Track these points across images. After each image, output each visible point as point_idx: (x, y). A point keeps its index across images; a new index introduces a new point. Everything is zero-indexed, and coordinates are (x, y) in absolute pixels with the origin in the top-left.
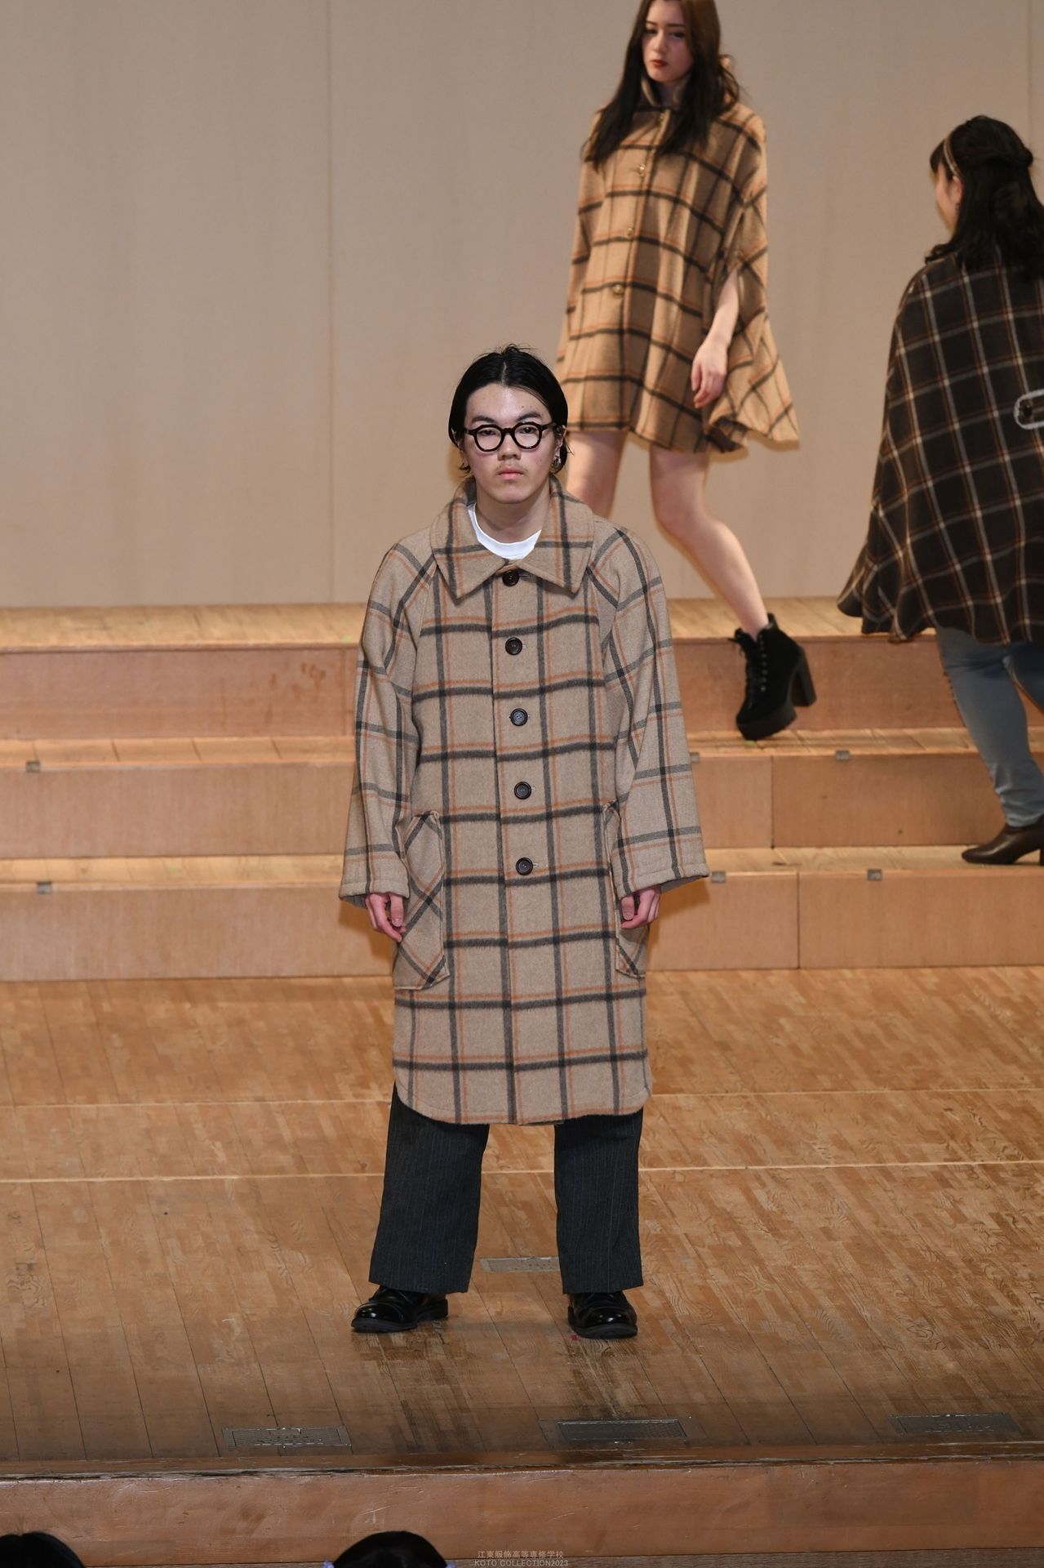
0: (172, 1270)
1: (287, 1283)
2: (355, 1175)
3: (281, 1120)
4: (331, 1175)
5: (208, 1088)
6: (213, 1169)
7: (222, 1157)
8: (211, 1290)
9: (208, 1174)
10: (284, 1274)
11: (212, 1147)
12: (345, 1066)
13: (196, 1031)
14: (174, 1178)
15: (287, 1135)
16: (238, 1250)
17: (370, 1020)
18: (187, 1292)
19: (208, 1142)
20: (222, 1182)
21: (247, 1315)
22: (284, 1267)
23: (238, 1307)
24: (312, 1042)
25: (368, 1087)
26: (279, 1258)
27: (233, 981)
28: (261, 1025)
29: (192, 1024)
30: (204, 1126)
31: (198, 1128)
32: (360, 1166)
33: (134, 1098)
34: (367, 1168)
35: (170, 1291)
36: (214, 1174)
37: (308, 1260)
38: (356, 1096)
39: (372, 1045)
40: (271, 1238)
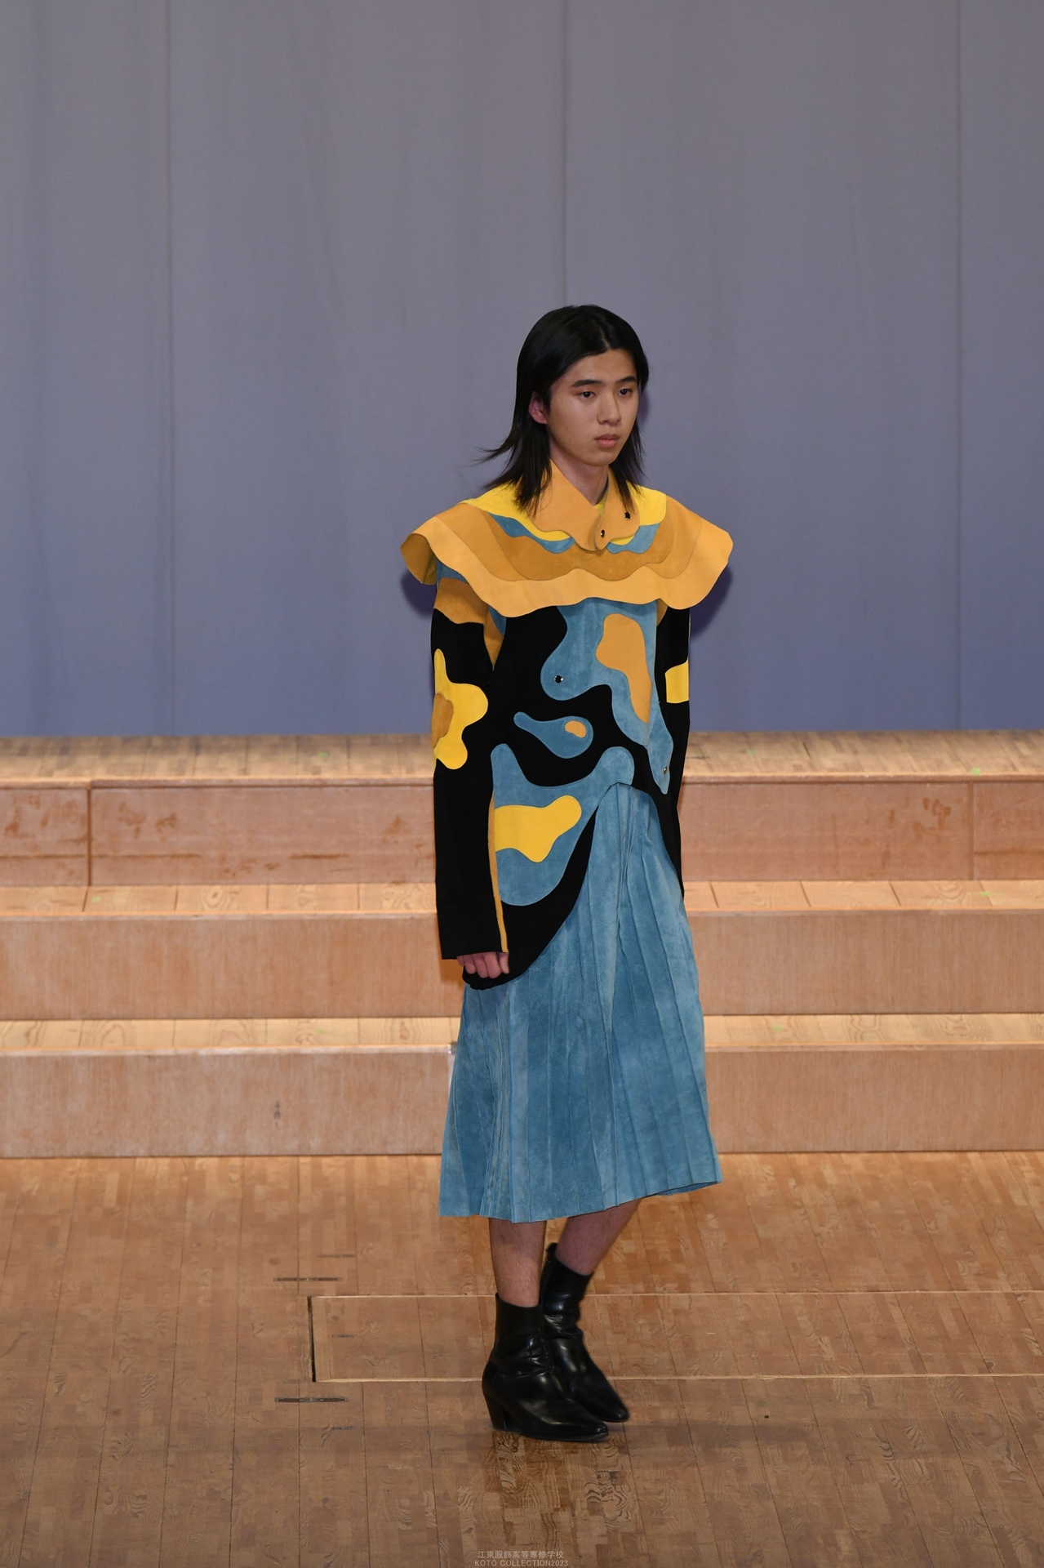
0: (773, 1481)
1: (902, 1497)
2: (980, 1375)
3: (896, 1313)
4: (952, 1375)
5: (815, 1276)
6: (819, 1367)
7: (830, 1354)
8: (816, 1503)
9: (815, 1374)
10: (899, 1486)
11: (819, 1343)
12: (968, 1253)
13: (802, 1211)
14: (775, 1377)
15: (902, 1328)
16: (847, 1458)
17: (998, 1201)
18: (789, 1505)
19: (814, 1337)
20: (830, 1381)
21: (857, 1532)
22: (898, 1478)
23: (847, 1523)
24: (932, 1225)
25: (996, 1278)
26: (893, 1468)
27: (844, 1156)
28: (875, 1204)
29: (798, 1204)
30: (810, 1319)
31: (803, 1321)
32: (984, 1366)
33: (731, 1285)
34: (992, 1368)
35: (770, 1504)
36: (820, 1373)
37: (925, 1470)
38: (982, 1287)
39: (1000, 1229)
40: (884, 1445)
